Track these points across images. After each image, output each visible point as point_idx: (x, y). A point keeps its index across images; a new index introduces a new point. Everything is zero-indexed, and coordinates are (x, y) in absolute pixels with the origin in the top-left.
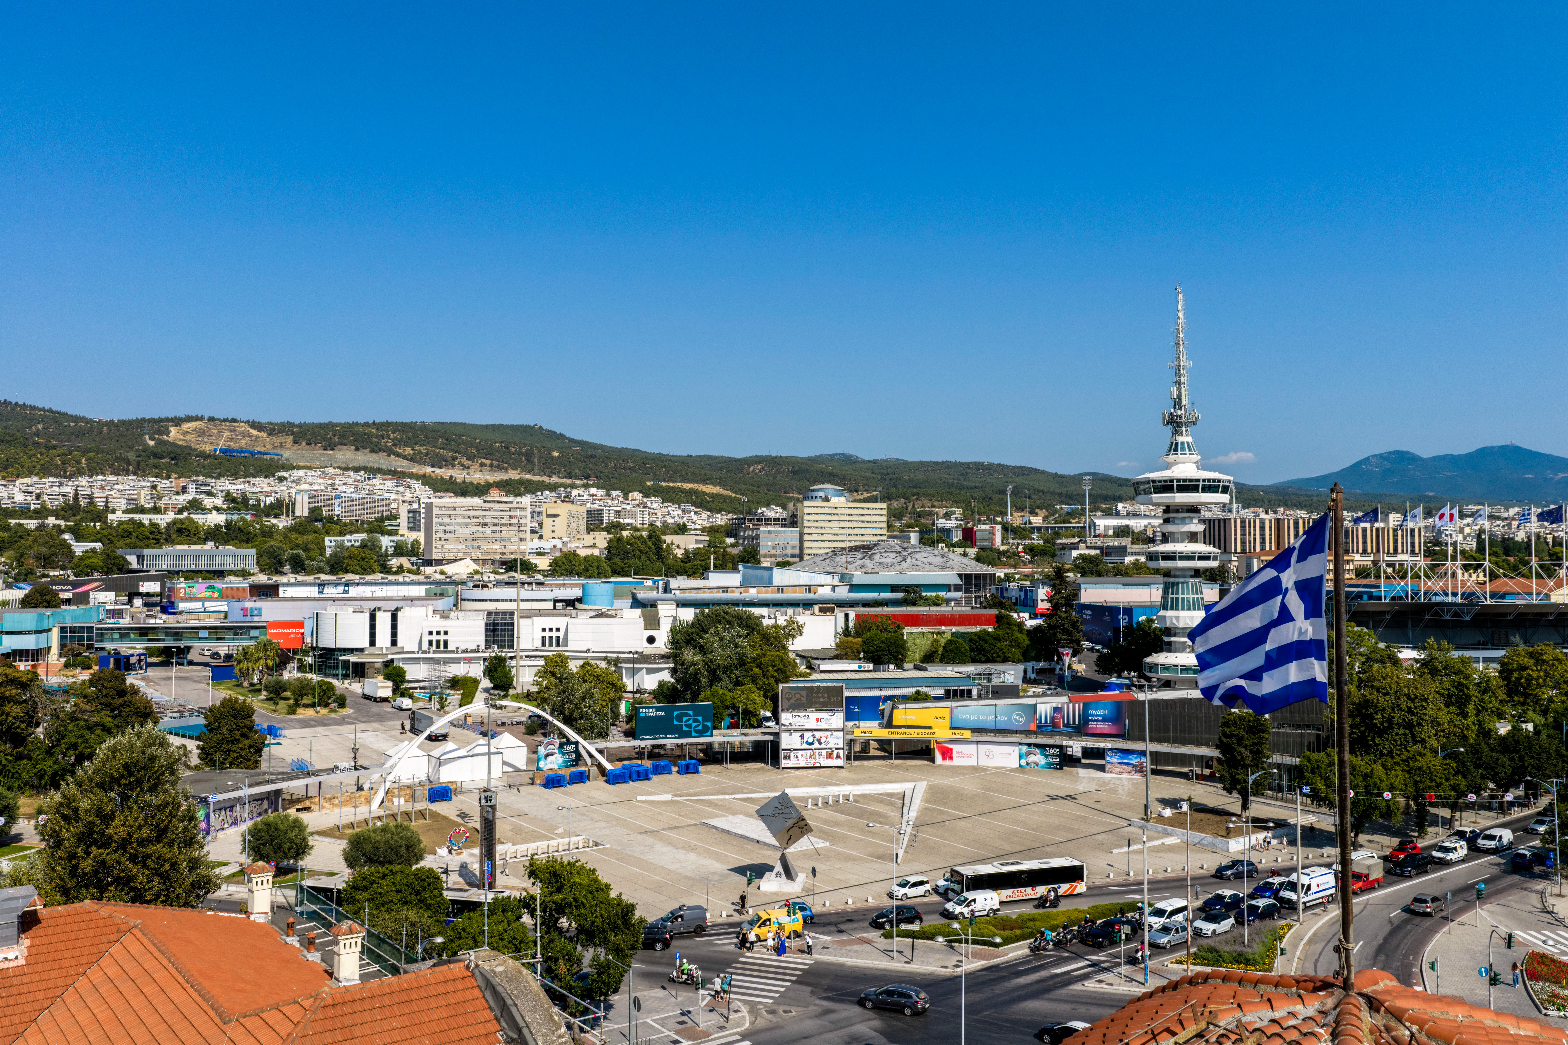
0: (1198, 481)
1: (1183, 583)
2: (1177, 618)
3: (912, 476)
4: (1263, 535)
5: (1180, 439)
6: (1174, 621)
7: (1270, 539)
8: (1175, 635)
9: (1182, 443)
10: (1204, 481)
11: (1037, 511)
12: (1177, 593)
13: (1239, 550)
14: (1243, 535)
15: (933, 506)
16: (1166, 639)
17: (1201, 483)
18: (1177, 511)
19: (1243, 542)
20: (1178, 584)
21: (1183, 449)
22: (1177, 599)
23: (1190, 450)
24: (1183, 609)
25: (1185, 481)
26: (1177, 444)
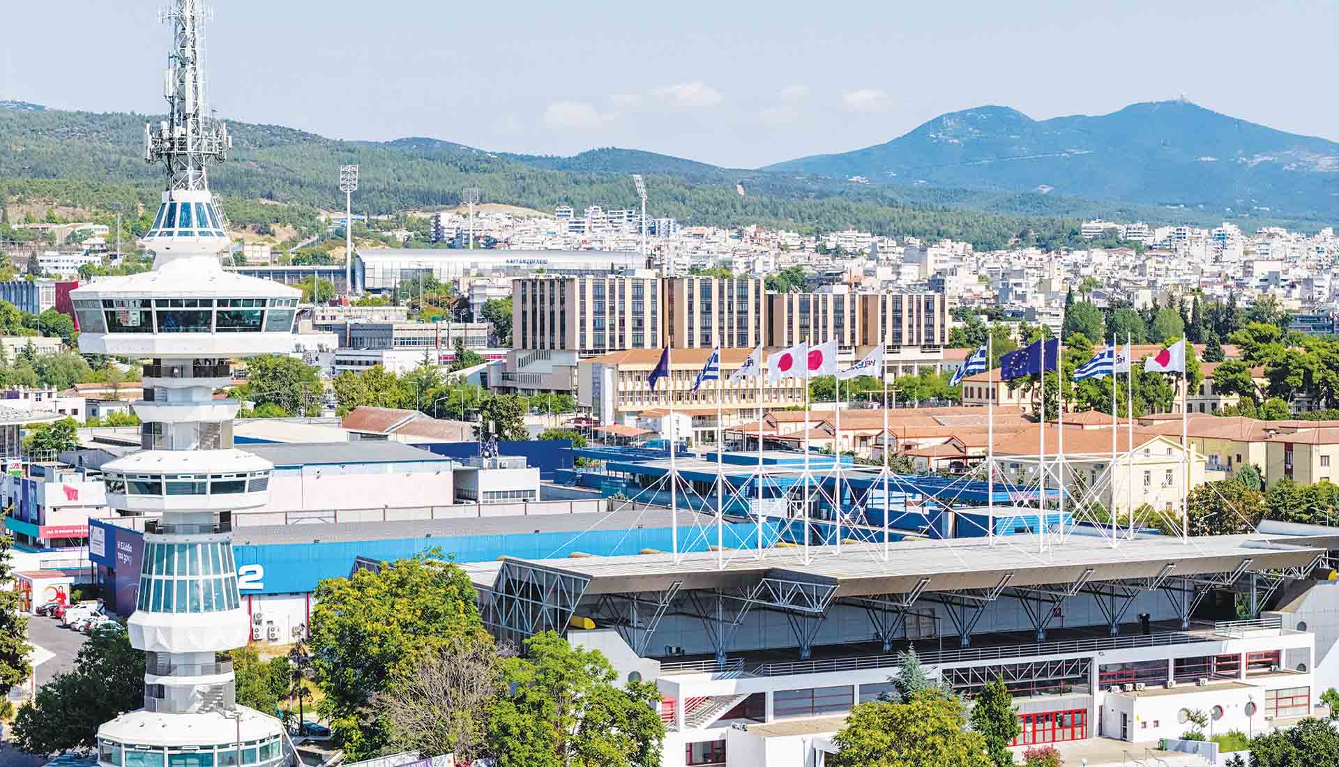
0: (208, 302)
1: (183, 547)
2: (167, 631)
3: (32, 145)
4: (638, 313)
5: (180, 196)
6: (161, 639)
7: (654, 321)
8: (168, 671)
9: (186, 207)
10: (222, 303)
11: (274, 227)
12: (169, 572)
13: (589, 346)
14: (599, 312)
15: (51, 219)
16: (149, 679)
17: (215, 309)
18: (171, 374)
19: (598, 328)
20: (171, 547)
21: (186, 222)
22: (169, 583)
23: (202, 223)
24: (182, 609)
25: (175, 303)
26: (173, 207)
